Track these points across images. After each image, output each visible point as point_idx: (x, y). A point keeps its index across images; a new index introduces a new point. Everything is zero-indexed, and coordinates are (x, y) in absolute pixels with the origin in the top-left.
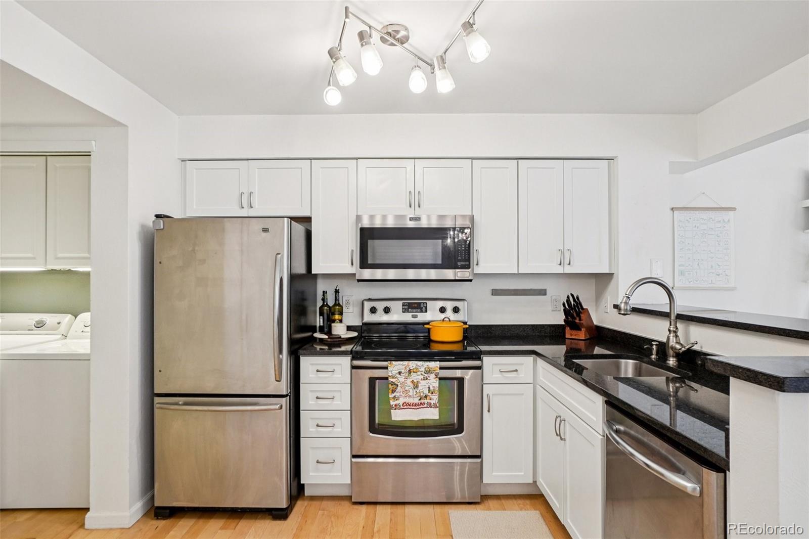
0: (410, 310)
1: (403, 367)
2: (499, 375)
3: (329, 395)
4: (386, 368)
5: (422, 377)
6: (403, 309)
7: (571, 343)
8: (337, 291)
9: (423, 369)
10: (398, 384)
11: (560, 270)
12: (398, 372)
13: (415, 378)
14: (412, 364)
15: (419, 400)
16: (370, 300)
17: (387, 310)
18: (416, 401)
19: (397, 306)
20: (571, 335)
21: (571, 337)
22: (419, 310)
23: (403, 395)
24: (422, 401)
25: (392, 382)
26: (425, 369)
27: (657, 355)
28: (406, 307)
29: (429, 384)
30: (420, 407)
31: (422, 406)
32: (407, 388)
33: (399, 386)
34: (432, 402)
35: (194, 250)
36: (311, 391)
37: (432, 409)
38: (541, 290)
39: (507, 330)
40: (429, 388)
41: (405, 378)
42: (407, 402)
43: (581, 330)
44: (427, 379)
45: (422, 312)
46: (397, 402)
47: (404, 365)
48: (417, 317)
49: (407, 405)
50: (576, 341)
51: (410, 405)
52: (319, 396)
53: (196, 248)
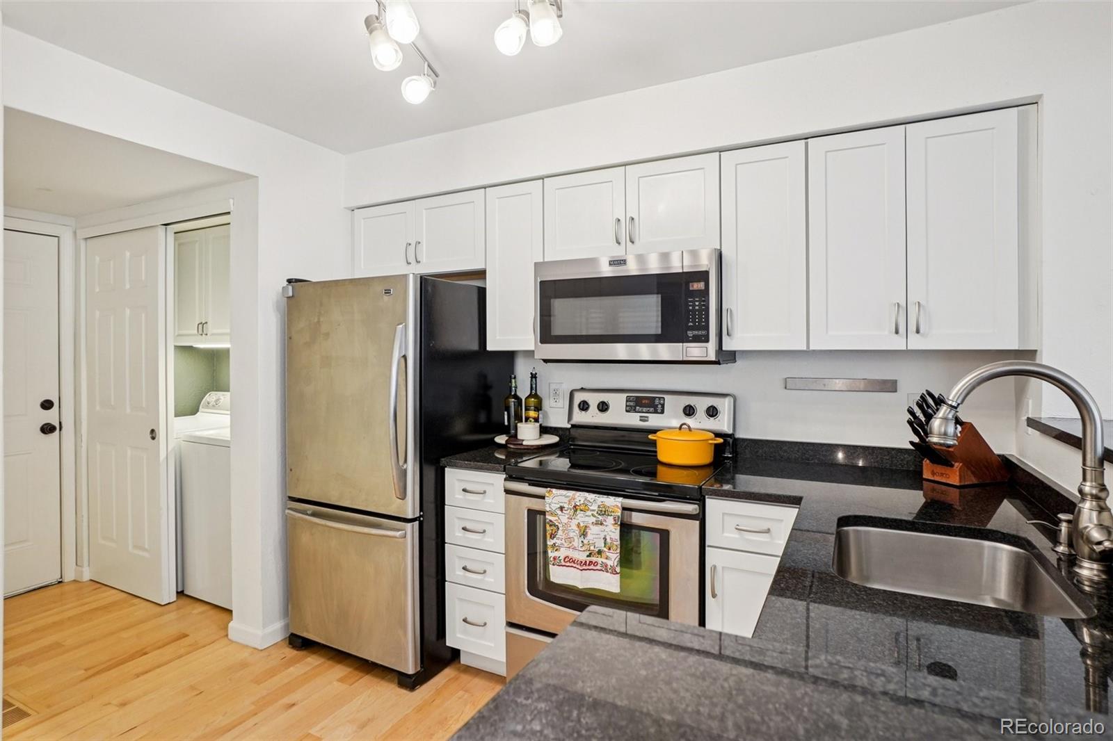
0: (638, 408)
1: (566, 500)
2: (736, 535)
3: (479, 527)
4: (543, 497)
5: (594, 520)
6: (627, 406)
7: (933, 490)
8: (534, 376)
9: (595, 507)
10: (559, 525)
11: (898, 344)
12: (559, 506)
13: (583, 519)
14: (580, 497)
15: (588, 556)
16: (582, 389)
17: (603, 407)
18: (582, 556)
19: (618, 402)
20: (933, 474)
21: (932, 479)
22: (652, 409)
23: (566, 545)
24: (594, 559)
25: (551, 521)
26: (599, 507)
28: (632, 404)
29: (606, 533)
30: (590, 567)
31: (592, 567)
32: (572, 535)
33: (561, 529)
34: (610, 563)
35: (319, 322)
36: (459, 518)
37: (609, 574)
38: (884, 382)
39: (811, 453)
40: (605, 539)
41: (568, 518)
42: (571, 556)
43: (952, 466)
44: (602, 524)
45: (656, 412)
46: (556, 554)
47: (567, 497)
48: (647, 421)
49: (570, 561)
50: (944, 487)
51: (574, 563)
52: (468, 527)
53: (322, 319)
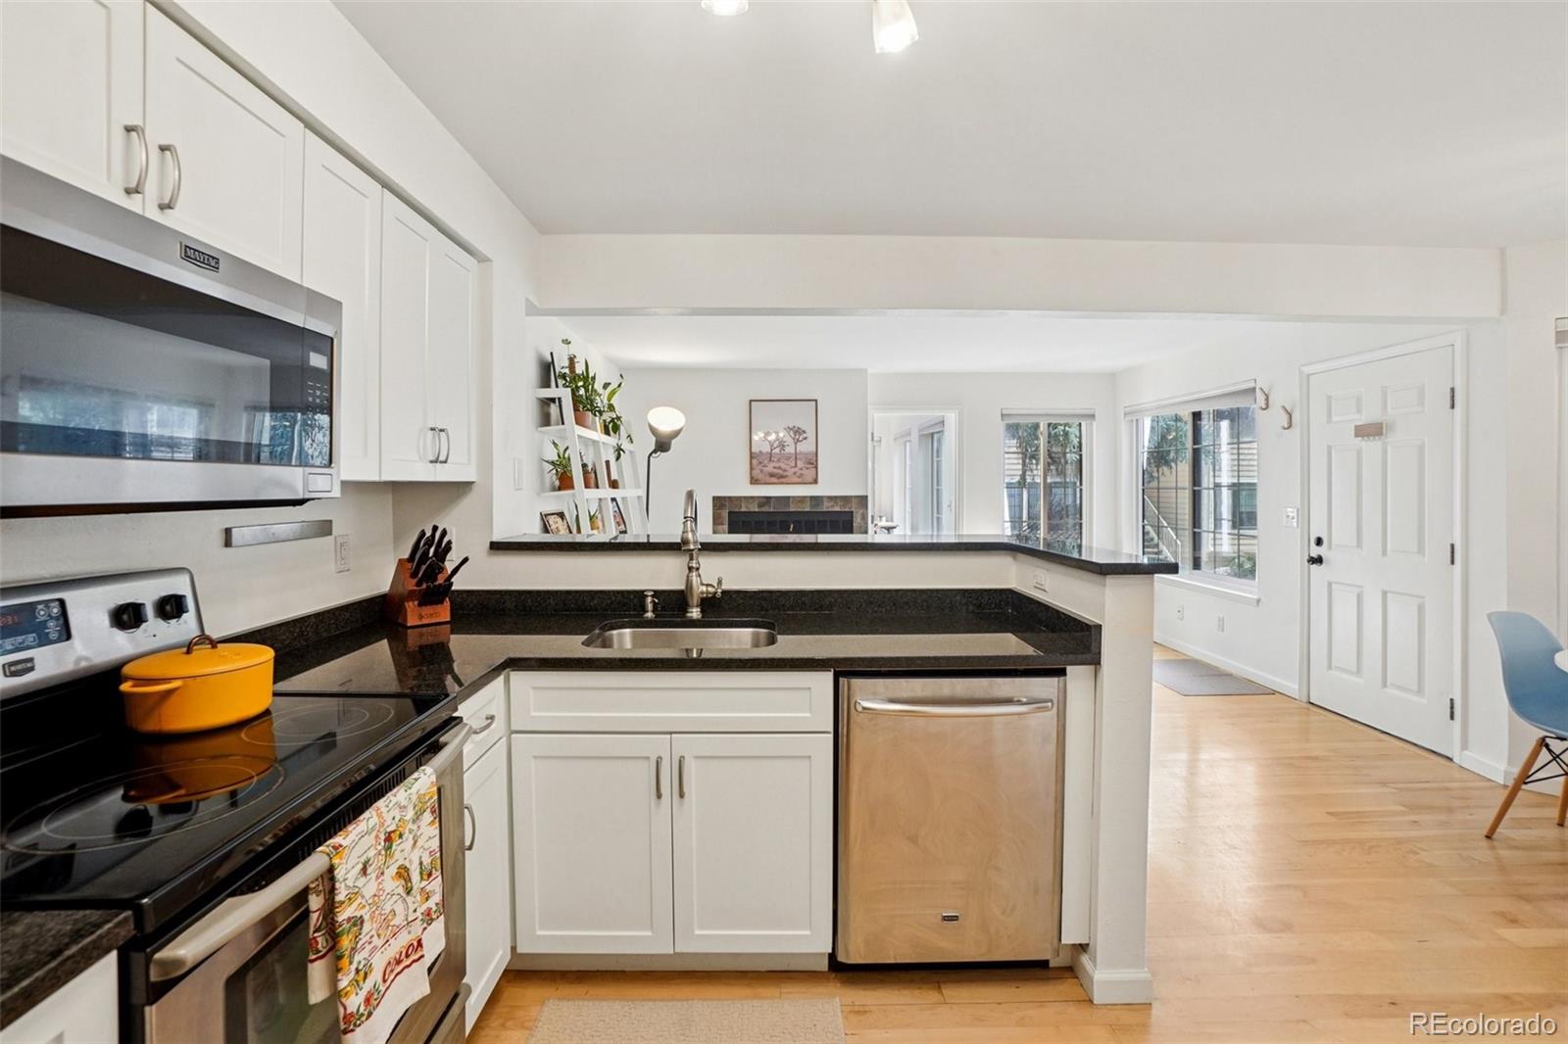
1: (372, 838)
2: (473, 744)
5: (412, 838)
9: (410, 812)
10: (364, 912)
12: (360, 867)
13: (404, 854)
14: (391, 810)
18: (418, 929)
20: (420, 616)
21: (420, 623)
22: (30, 639)
23: (381, 942)
25: (350, 918)
26: (415, 806)
27: (653, 611)
29: (421, 852)
32: (387, 908)
33: (367, 917)
37: (433, 924)
38: (323, 523)
40: (420, 864)
41: (377, 877)
42: (393, 955)
43: (442, 605)
44: (417, 838)
45: (45, 640)
46: (368, 984)
48: (30, 668)
49: (394, 967)
50: (432, 629)
